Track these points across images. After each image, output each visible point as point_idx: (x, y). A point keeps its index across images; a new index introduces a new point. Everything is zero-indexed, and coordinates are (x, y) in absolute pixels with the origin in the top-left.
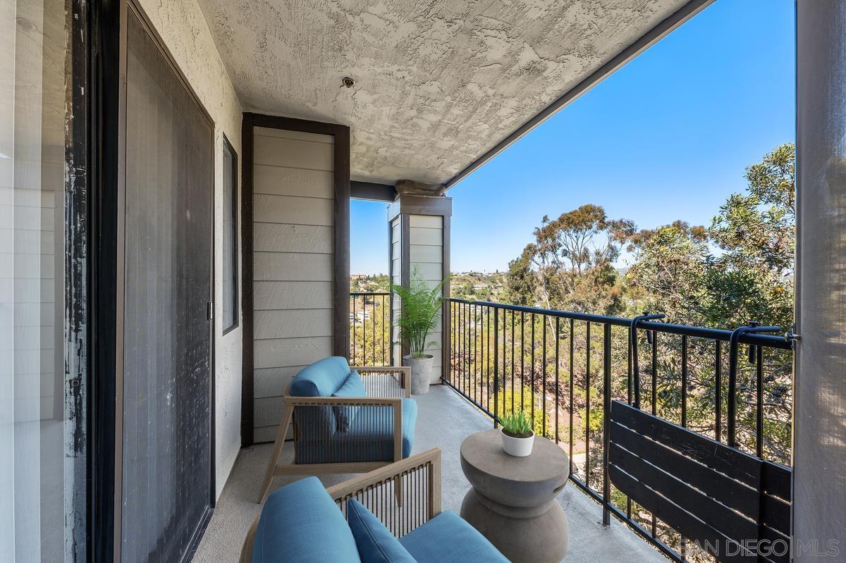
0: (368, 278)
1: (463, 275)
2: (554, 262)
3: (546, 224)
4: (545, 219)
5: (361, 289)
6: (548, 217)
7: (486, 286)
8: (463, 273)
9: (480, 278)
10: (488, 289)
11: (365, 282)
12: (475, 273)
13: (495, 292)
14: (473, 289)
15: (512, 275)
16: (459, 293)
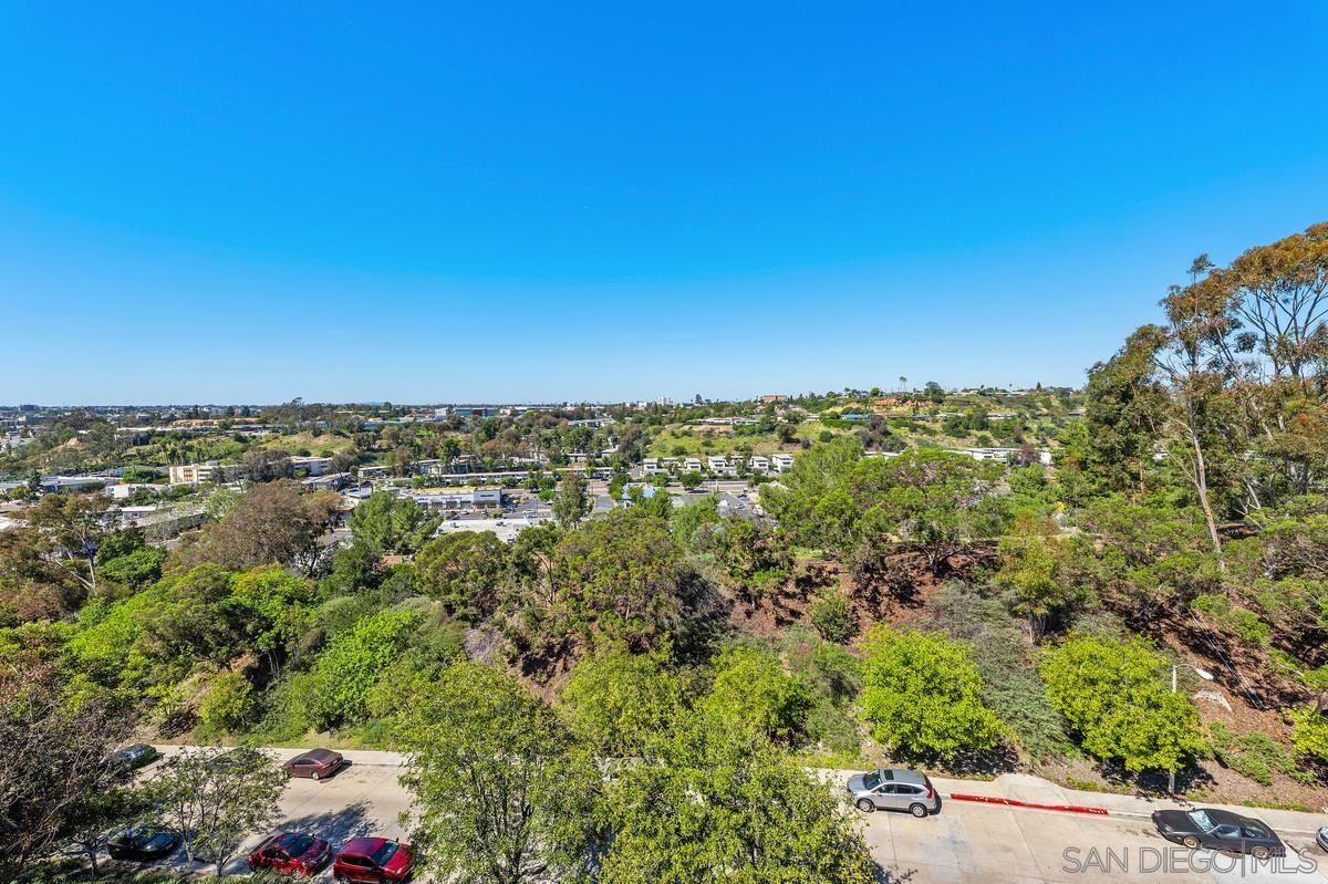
0: (791, 401)
1: (964, 394)
2: (1215, 364)
3: (1203, 277)
4: (1199, 265)
5: (779, 419)
6: (1209, 259)
7: (1014, 413)
8: (965, 390)
9: (1001, 399)
10: (1018, 420)
11: (786, 408)
12: (991, 390)
13: (1034, 426)
14: (985, 420)
15: (1097, 394)
16: (956, 426)
